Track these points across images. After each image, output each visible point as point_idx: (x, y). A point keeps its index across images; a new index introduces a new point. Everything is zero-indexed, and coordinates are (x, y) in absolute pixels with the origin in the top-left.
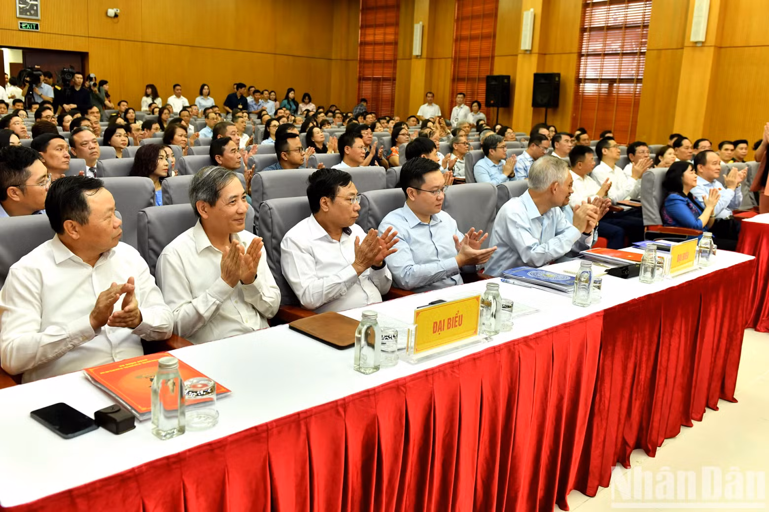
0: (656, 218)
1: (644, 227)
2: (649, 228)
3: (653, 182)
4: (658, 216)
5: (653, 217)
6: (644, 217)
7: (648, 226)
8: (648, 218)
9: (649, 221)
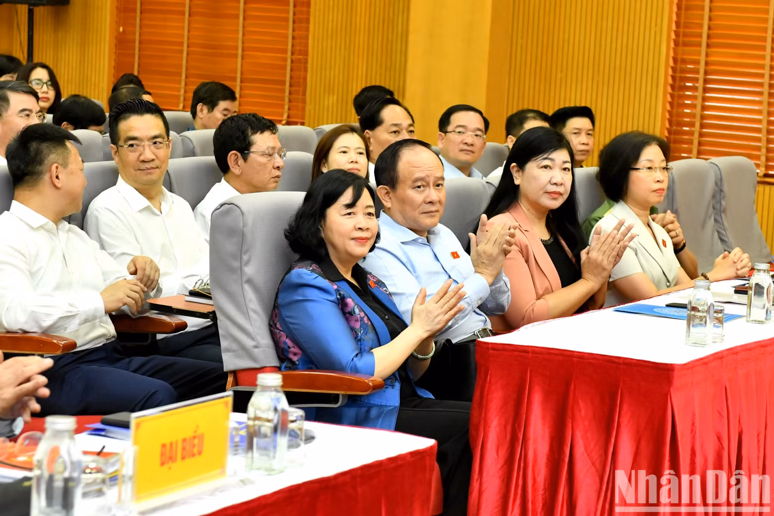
0: (256, 347)
1: (225, 375)
2: (241, 376)
3: (243, 235)
4: (265, 340)
5: (249, 343)
6: (224, 343)
7: (235, 373)
8: (234, 346)
9: (239, 357)
